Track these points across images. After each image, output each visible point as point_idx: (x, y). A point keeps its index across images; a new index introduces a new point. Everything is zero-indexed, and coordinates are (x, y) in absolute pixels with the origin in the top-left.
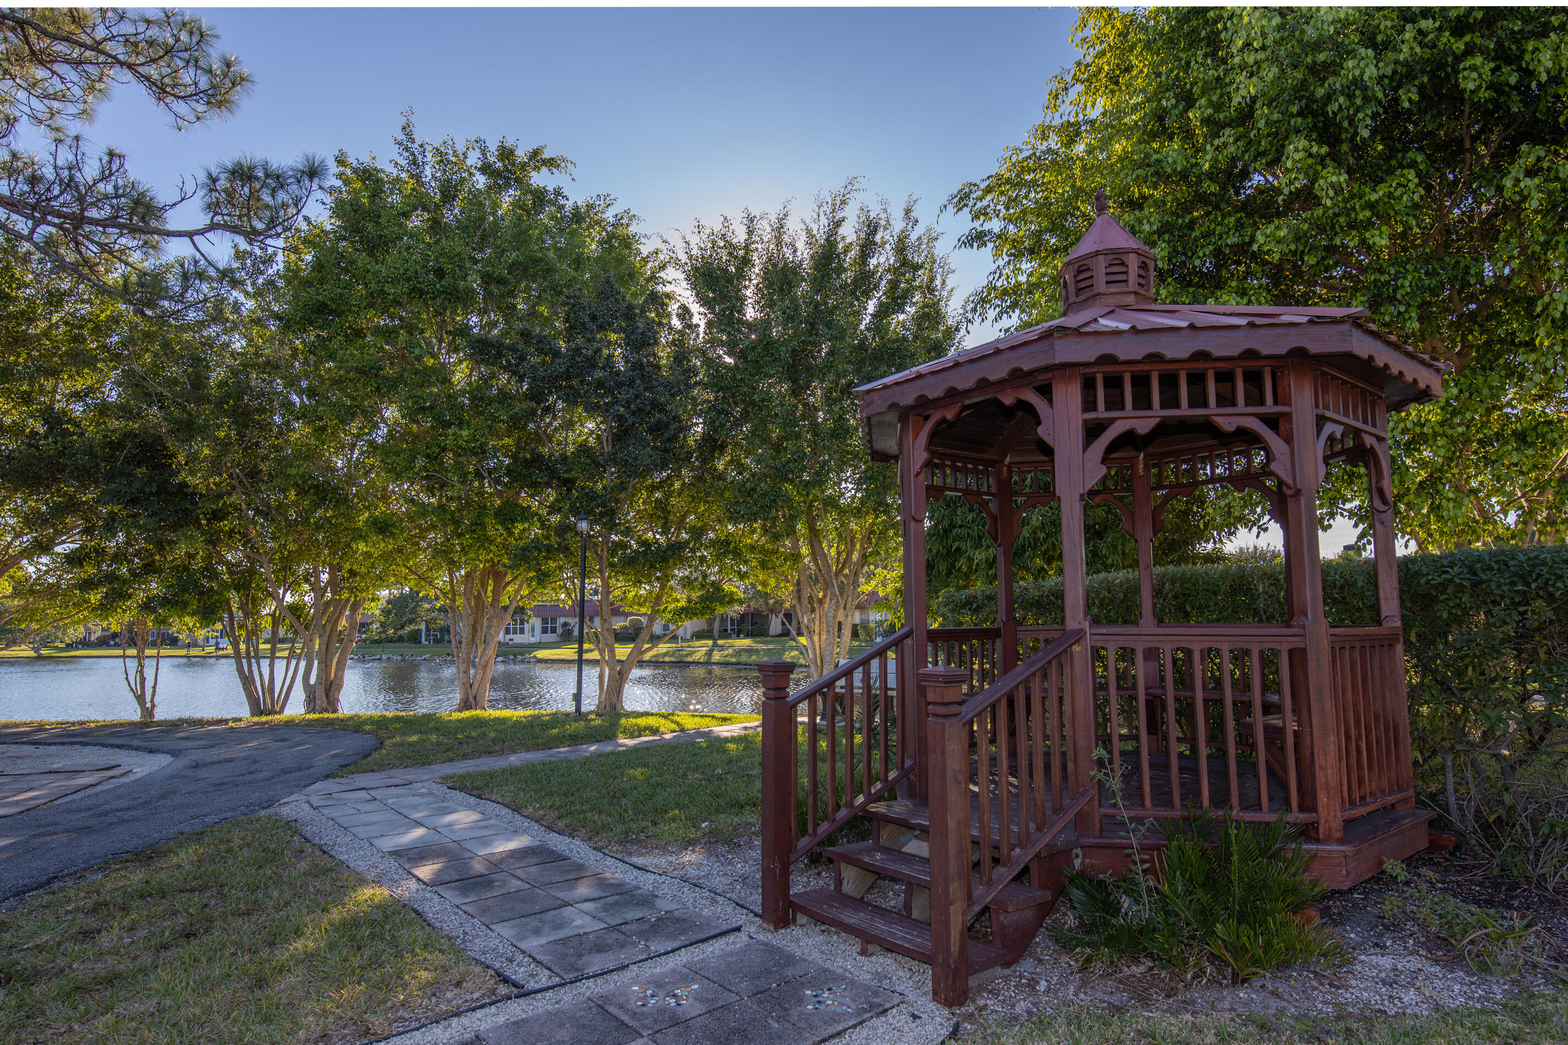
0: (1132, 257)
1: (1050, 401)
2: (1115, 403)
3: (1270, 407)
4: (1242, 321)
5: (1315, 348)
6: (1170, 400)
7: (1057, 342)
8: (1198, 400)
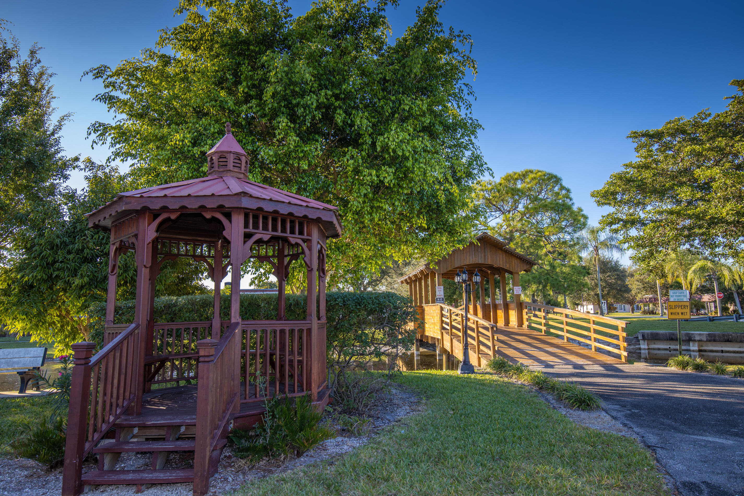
0: (244, 157)
1: (230, 221)
2: (256, 226)
3: (305, 237)
4: (305, 204)
5: (324, 218)
6: (275, 229)
7: (243, 198)
8: (284, 230)
